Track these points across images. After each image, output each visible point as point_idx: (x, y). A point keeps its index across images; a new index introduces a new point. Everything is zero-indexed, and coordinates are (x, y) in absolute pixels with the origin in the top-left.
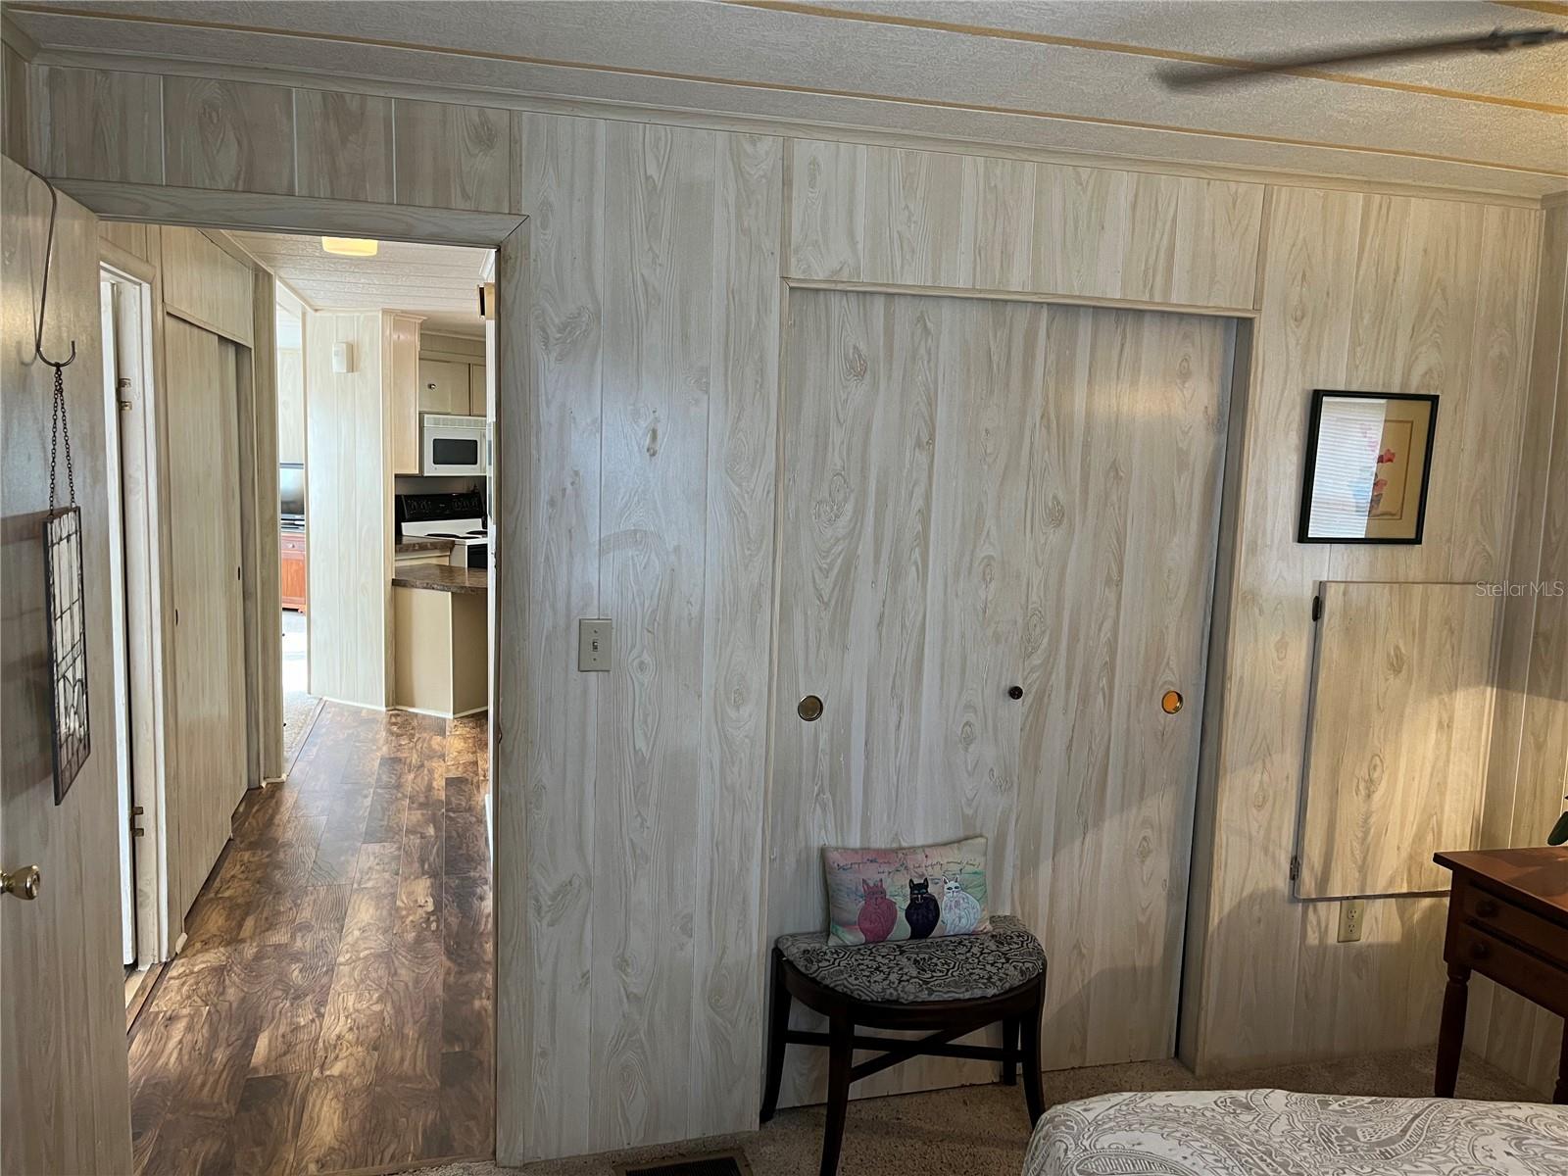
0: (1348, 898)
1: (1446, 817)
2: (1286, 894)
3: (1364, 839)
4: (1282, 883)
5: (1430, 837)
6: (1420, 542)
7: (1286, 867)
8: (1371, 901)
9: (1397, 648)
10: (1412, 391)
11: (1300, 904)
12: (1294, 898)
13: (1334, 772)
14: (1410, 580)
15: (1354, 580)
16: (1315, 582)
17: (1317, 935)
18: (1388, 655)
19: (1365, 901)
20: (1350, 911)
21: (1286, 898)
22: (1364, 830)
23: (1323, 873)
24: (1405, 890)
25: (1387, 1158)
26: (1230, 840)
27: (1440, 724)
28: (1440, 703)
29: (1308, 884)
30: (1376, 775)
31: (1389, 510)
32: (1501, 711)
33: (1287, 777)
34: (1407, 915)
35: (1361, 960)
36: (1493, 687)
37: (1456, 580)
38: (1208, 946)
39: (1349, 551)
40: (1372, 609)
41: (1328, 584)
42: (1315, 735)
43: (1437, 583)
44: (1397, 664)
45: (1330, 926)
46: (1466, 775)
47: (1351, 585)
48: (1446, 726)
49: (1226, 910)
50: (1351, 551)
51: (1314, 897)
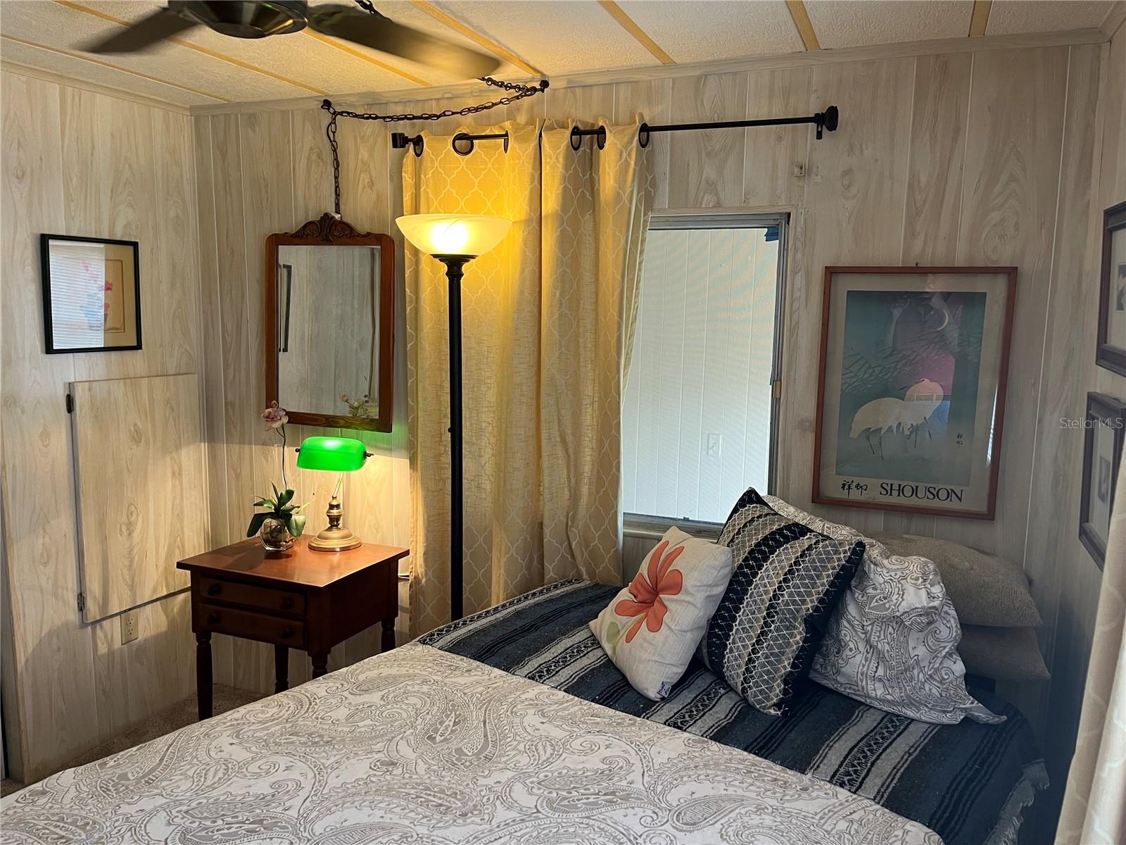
0: (125, 611)
1: (186, 536)
2: (77, 623)
3: (131, 566)
4: (73, 615)
5: (177, 552)
6: (141, 348)
7: (74, 603)
8: (142, 608)
9: (135, 425)
10: (118, 238)
11: (90, 627)
12: (84, 624)
13: (101, 523)
14: (138, 376)
15: (96, 379)
16: (65, 383)
17: (105, 645)
18: (130, 431)
19: (138, 609)
20: (127, 620)
21: (78, 626)
22: (129, 559)
23: (103, 599)
24: (165, 593)
25: (150, 784)
26: (25, 596)
27: (173, 473)
28: (171, 459)
29: (93, 610)
30: (133, 518)
31: (114, 326)
32: (212, 458)
33: (65, 536)
34: (169, 610)
35: (140, 652)
36: (205, 442)
37: (169, 373)
38: (19, 683)
39: (88, 357)
40: (112, 398)
41: (75, 384)
42: (82, 499)
43: (158, 376)
44: (137, 437)
45: (114, 635)
46: (196, 505)
47: (94, 383)
48: (177, 474)
49: (30, 650)
50: (90, 358)
51: (99, 618)
